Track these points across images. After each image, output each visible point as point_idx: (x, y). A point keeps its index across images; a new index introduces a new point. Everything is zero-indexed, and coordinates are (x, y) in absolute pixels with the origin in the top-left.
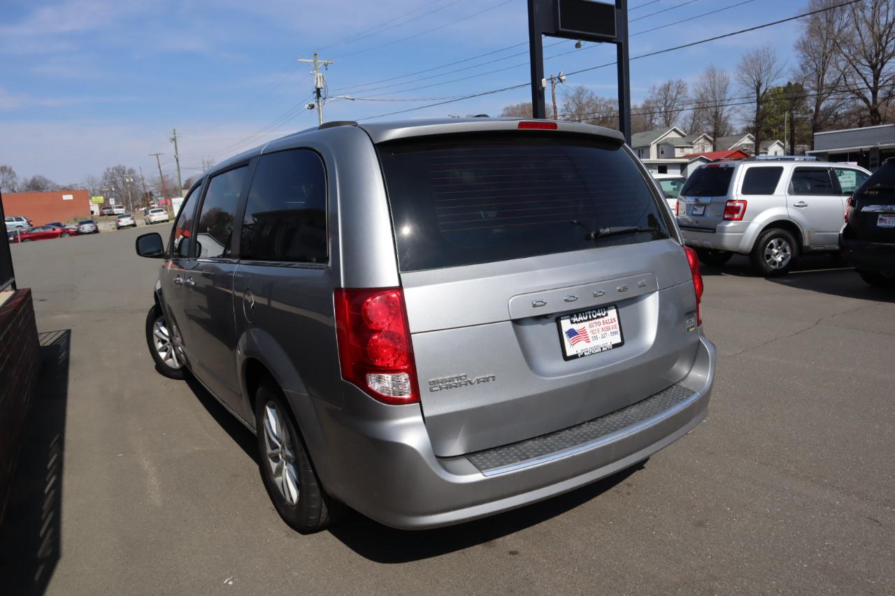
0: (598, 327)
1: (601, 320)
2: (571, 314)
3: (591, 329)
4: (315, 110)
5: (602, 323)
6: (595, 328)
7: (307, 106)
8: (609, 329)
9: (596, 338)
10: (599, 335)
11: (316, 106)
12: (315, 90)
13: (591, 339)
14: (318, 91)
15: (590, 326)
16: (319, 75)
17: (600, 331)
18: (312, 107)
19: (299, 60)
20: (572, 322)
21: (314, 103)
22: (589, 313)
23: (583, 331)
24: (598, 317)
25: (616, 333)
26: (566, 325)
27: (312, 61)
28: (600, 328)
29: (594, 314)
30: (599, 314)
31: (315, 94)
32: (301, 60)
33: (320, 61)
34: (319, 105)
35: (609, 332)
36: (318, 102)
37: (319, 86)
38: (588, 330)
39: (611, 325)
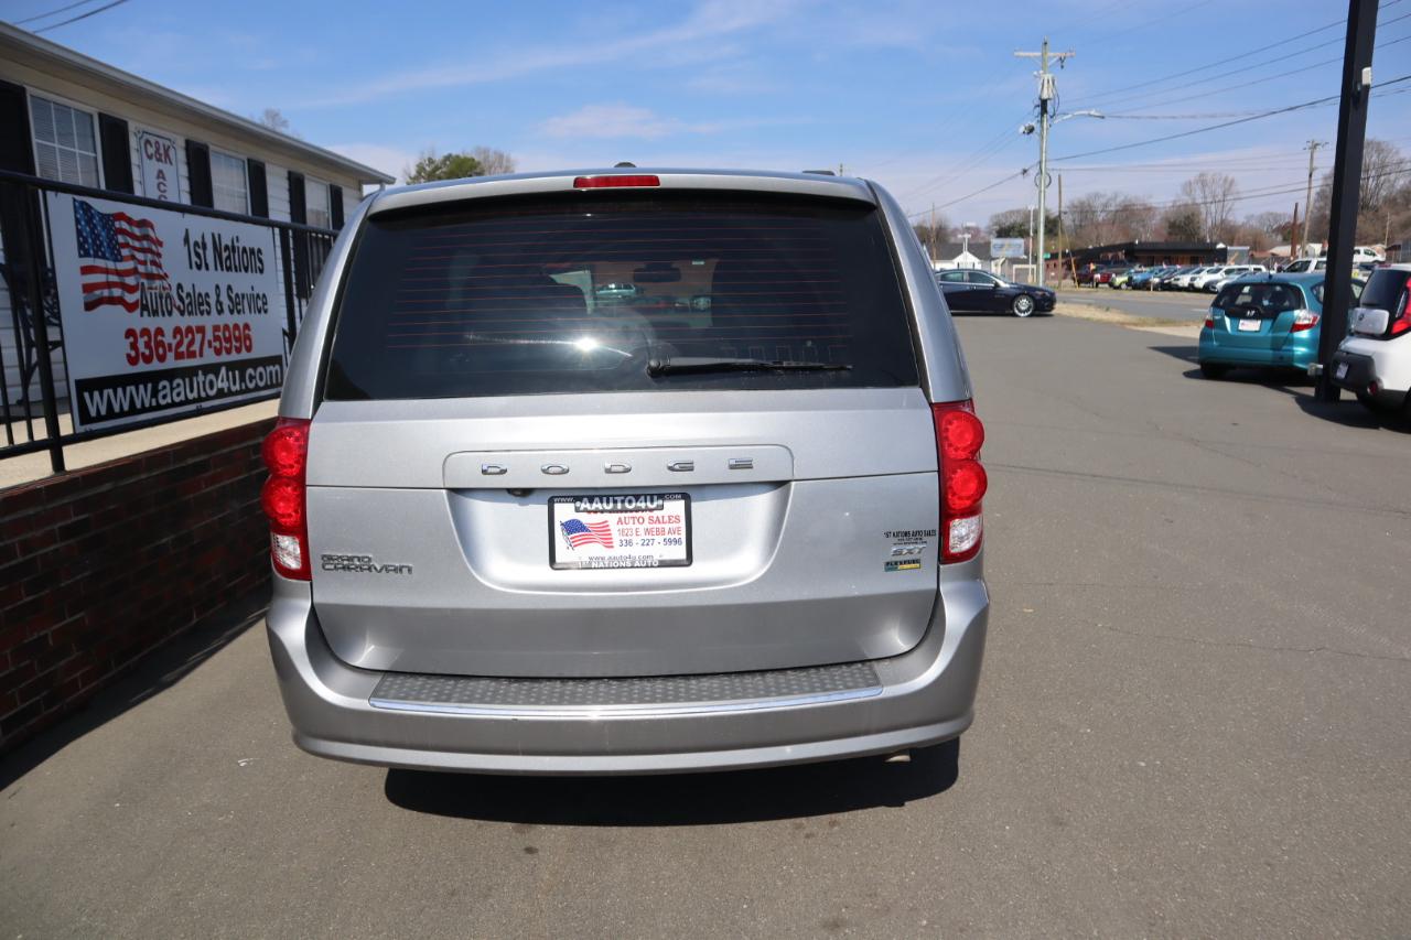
0: (637, 525)
1: (646, 515)
2: (576, 496)
3: (621, 527)
4: (1034, 136)
5: (647, 520)
6: (631, 526)
7: (1022, 129)
8: (660, 532)
9: (629, 543)
10: (635, 539)
11: (1037, 129)
12: (1039, 102)
13: (616, 542)
14: (1044, 104)
15: (620, 521)
16: (1048, 76)
17: (642, 532)
18: (1031, 130)
19: (1016, 54)
20: (577, 510)
21: (1033, 124)
22: (619, 499)
23: (604, 528)
24: (637, 510)
25: (677, 542)
26: (564, 512)
27: (1039, 54)
28: (642, 528)
29: (630, 502)
30: (643, 505)
31: (1039, 109)
32: (1022, 54)
33: (1053, 55)
34: (1042, 127)
35: (660, 538)
36: (1042, 122)
37: (1045, 96)
38: (614, 528)
39: (667, 526)
